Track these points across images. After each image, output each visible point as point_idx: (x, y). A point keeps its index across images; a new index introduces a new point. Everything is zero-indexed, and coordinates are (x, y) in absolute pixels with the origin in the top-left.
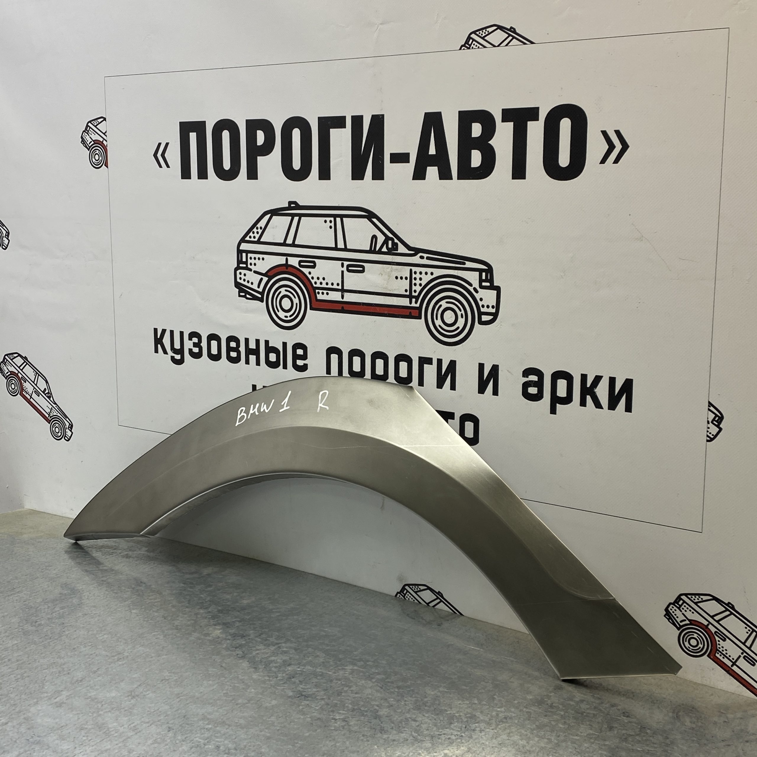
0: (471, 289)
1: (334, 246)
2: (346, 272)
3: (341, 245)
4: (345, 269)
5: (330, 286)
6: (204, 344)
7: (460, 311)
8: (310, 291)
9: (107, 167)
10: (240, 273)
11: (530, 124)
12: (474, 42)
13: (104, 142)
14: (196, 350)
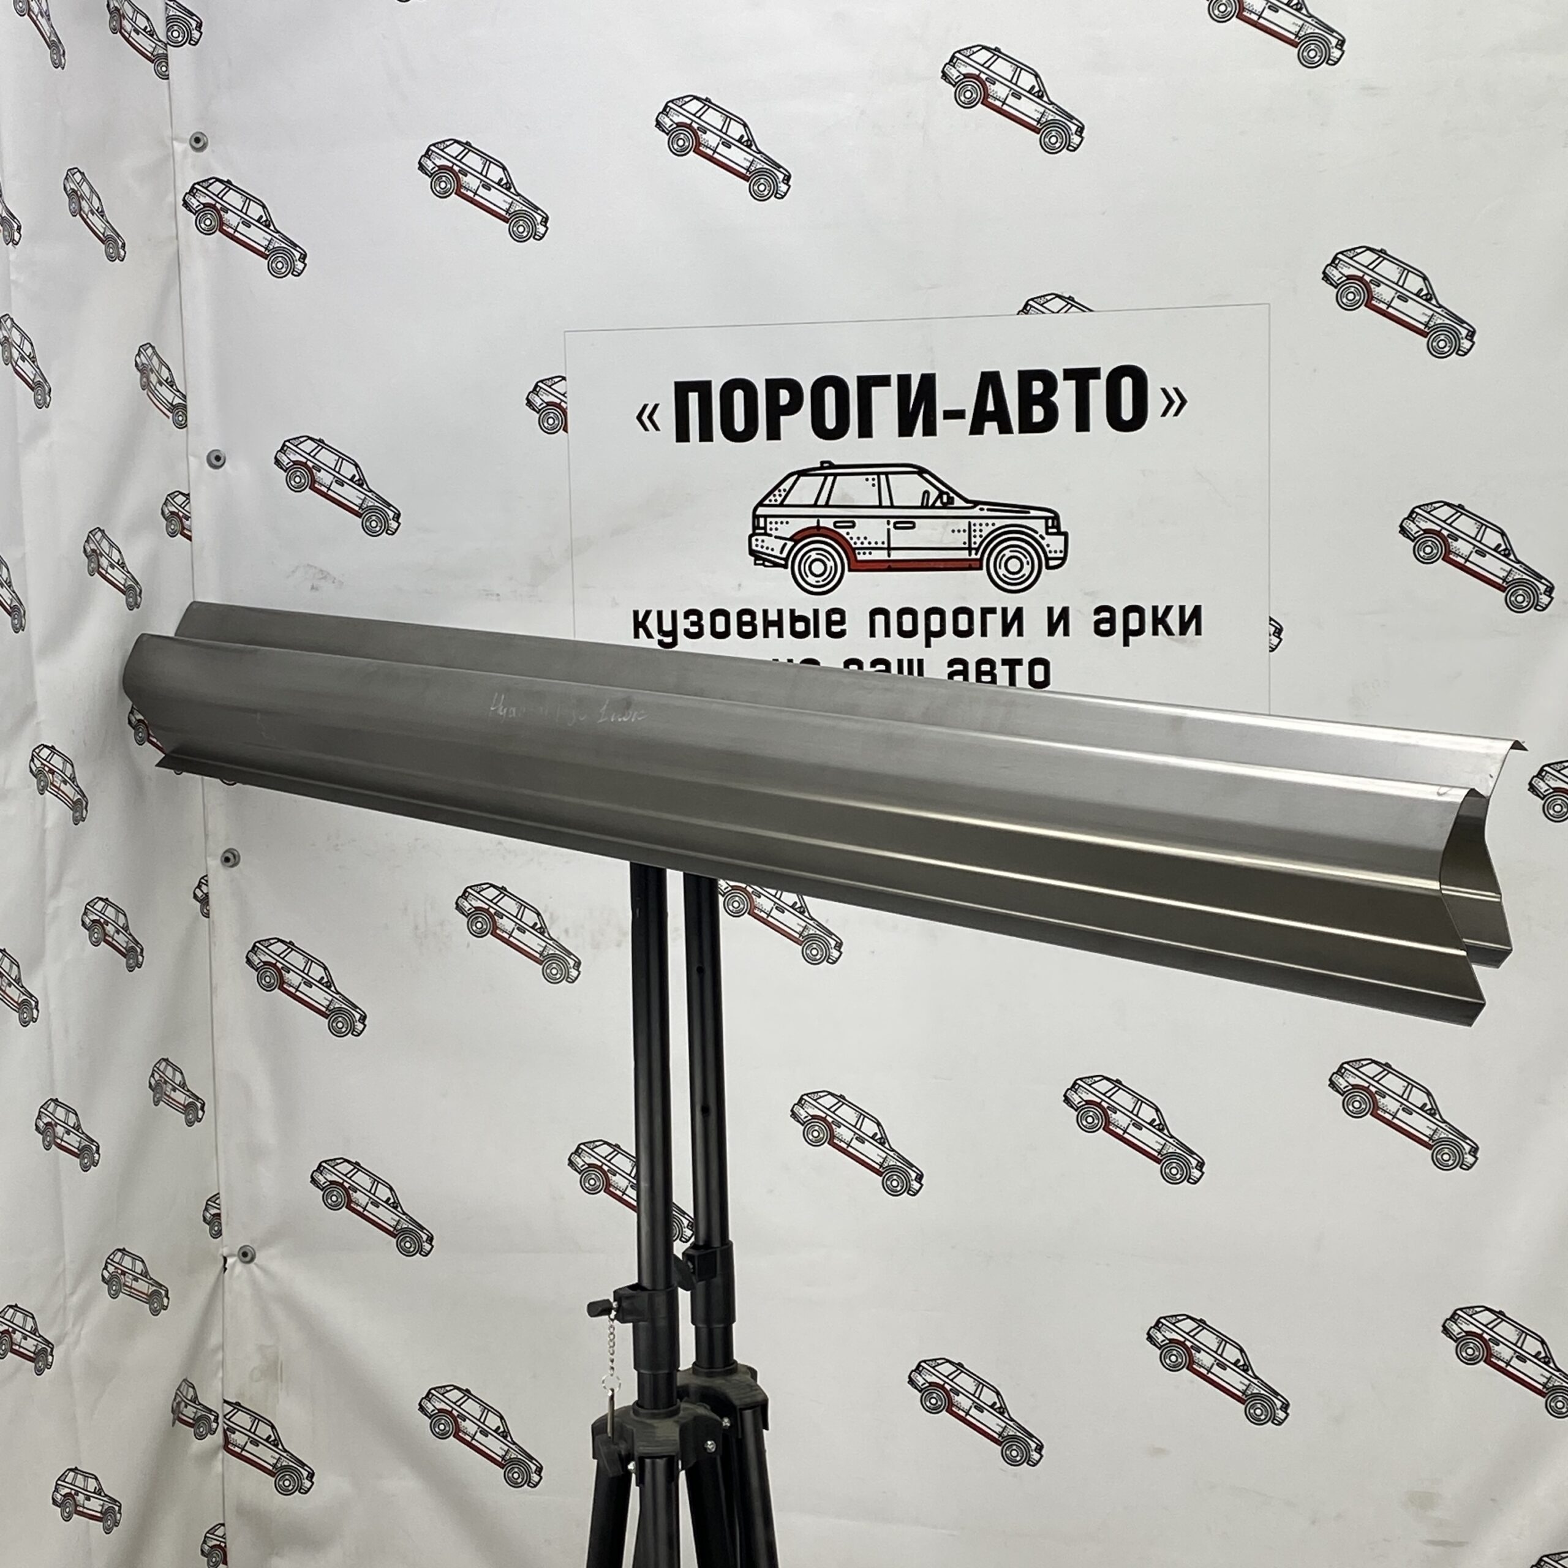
0: (1037, 536)
1: (878, 504)
2: (893, 530)
3: (886, 502)
4: (891, 526)
5: (873, 545)
6: (706, 622)
7: (1026, 557)
8: (848, 552)
9: (566, 431)
10: (757, 540)
11: (1092, 382)
12: (1032, 309)
13: (563, 404)
14: (695, 629)
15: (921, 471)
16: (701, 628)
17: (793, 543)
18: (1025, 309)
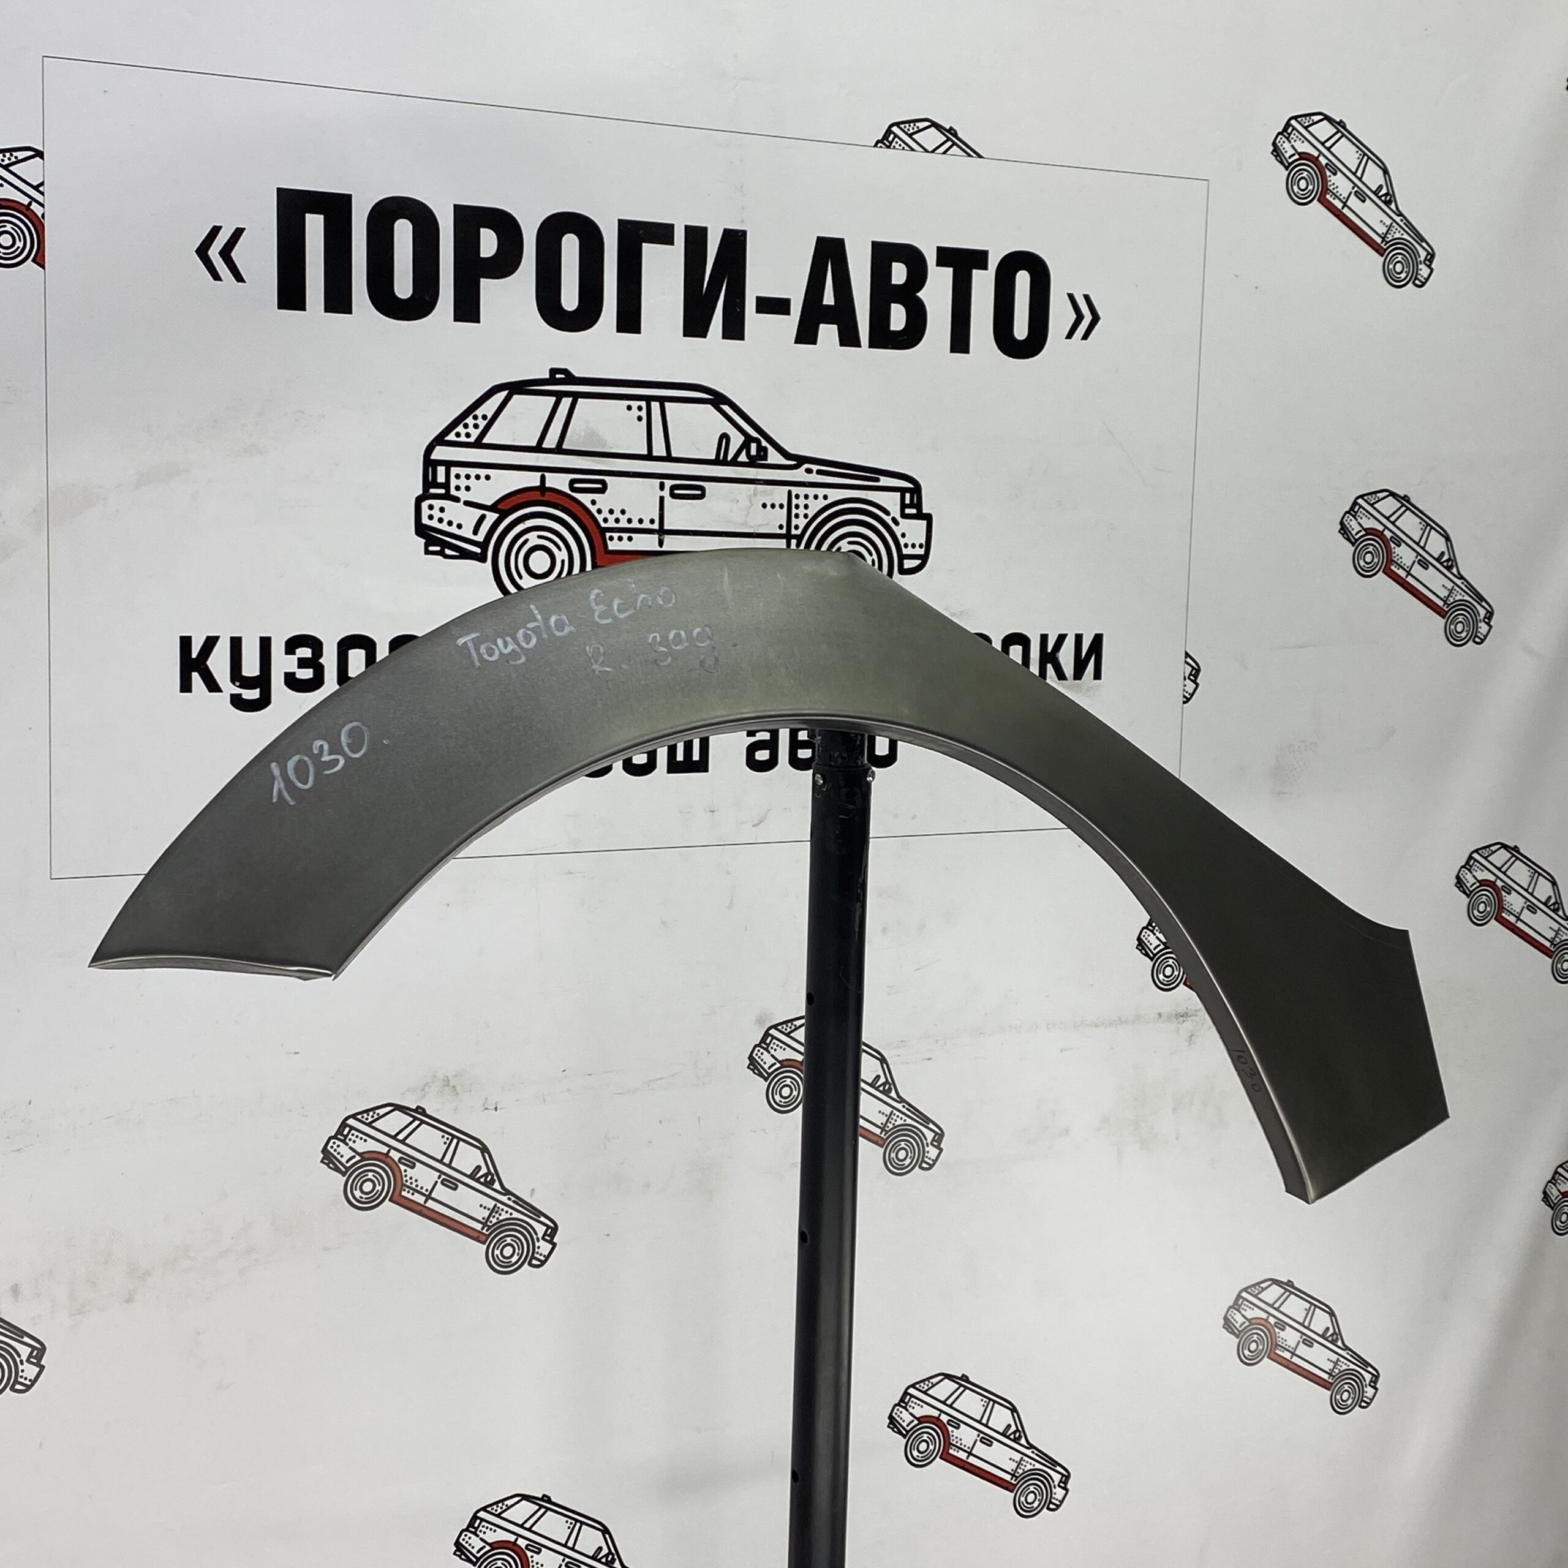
0: (888, 519)
1: (645, 452)
2: (668, 500)
3: (659, 450)
4: (666, 493)
5: (635, 525)
6: (329, 660)
8: (593, 536)
9: (41, 265)
10: (431, 507)
11: (975, 273)
12: (896, 139)
13: (35, 207)
14: (306, 674)
15: (718, 400)
16: (319, 671)
17: (497, 515)
18: (886, 140)
